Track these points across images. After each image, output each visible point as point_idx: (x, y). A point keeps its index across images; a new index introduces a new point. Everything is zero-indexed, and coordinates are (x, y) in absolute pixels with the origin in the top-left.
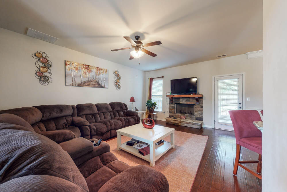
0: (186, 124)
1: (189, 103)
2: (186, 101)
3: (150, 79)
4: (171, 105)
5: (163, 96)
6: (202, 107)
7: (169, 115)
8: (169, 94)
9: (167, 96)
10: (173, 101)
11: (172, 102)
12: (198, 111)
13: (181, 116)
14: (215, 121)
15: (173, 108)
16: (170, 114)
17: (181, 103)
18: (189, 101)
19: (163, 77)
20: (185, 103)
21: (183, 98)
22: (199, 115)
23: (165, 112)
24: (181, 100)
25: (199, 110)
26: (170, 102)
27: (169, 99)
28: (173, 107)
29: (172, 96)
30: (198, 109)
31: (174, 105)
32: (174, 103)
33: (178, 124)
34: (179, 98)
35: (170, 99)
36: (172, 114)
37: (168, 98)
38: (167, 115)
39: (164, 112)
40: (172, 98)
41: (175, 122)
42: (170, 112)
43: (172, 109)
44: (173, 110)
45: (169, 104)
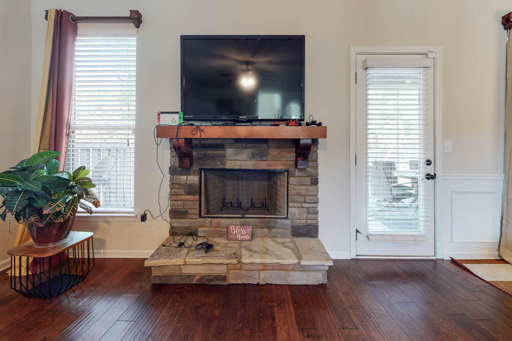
0: (262, 274)
1: (263, 165)
2: (253, 156)
3: (52, 16)
4: (184, 178)
5: (138, 131)
6: (315, 182)
7: (172, 228)
8: (173, 120)
9: (161, 132)
10: (189, 155)
11: (187, 161)
12: (302, 199)
13: (228, 228)
14: (357, 231)
15: (189, 194)
16: (178, 223)
17: (229, 165)
18: (263, 156)
19: (136, 19)
20: (250, 165)
21: (239, 145)
22: (304, 216)
23: (149, 216)
24: (229, 152)
25: (303, 192)
26: (177, 164)
27: (169, 145)
28: (190, 190)
29: (187, 133)
30: (302, 190)
31: (194, 179)
32: (195, 168)
33: (224, 278)
34: (219, 144)
35: (176, 148)
36: (184, 223)
37: (166, 143)
38: (160, 228)
39: (144, 218)
40: (189, 141)
41: (204, 271)
42: (175, 213)
43: (183, 197)
44: (191, 202)
45: (173, 171)
